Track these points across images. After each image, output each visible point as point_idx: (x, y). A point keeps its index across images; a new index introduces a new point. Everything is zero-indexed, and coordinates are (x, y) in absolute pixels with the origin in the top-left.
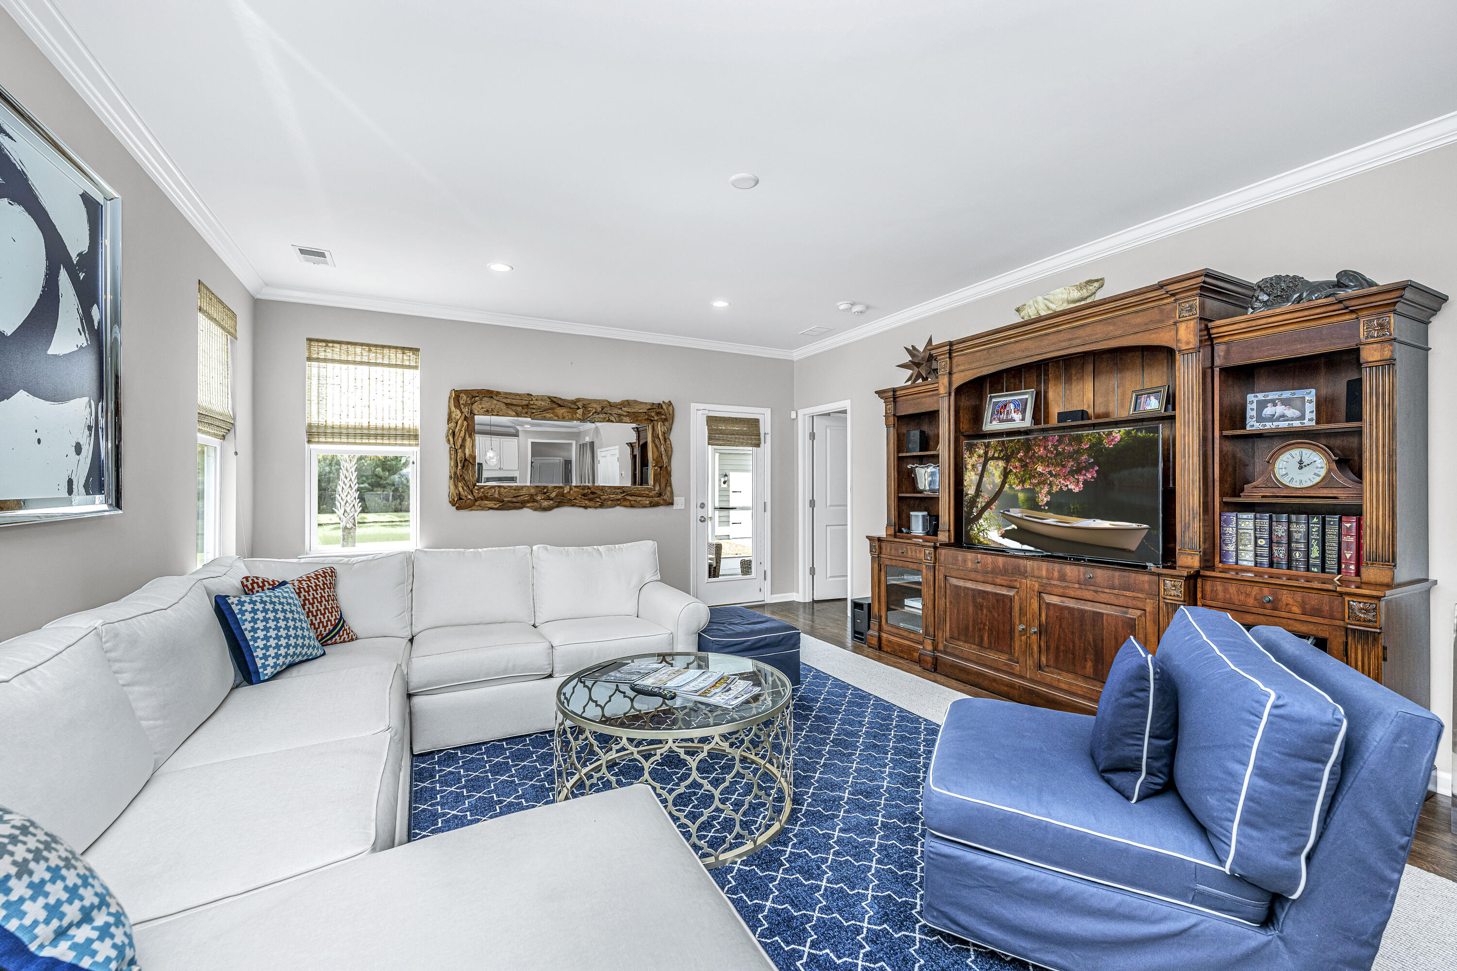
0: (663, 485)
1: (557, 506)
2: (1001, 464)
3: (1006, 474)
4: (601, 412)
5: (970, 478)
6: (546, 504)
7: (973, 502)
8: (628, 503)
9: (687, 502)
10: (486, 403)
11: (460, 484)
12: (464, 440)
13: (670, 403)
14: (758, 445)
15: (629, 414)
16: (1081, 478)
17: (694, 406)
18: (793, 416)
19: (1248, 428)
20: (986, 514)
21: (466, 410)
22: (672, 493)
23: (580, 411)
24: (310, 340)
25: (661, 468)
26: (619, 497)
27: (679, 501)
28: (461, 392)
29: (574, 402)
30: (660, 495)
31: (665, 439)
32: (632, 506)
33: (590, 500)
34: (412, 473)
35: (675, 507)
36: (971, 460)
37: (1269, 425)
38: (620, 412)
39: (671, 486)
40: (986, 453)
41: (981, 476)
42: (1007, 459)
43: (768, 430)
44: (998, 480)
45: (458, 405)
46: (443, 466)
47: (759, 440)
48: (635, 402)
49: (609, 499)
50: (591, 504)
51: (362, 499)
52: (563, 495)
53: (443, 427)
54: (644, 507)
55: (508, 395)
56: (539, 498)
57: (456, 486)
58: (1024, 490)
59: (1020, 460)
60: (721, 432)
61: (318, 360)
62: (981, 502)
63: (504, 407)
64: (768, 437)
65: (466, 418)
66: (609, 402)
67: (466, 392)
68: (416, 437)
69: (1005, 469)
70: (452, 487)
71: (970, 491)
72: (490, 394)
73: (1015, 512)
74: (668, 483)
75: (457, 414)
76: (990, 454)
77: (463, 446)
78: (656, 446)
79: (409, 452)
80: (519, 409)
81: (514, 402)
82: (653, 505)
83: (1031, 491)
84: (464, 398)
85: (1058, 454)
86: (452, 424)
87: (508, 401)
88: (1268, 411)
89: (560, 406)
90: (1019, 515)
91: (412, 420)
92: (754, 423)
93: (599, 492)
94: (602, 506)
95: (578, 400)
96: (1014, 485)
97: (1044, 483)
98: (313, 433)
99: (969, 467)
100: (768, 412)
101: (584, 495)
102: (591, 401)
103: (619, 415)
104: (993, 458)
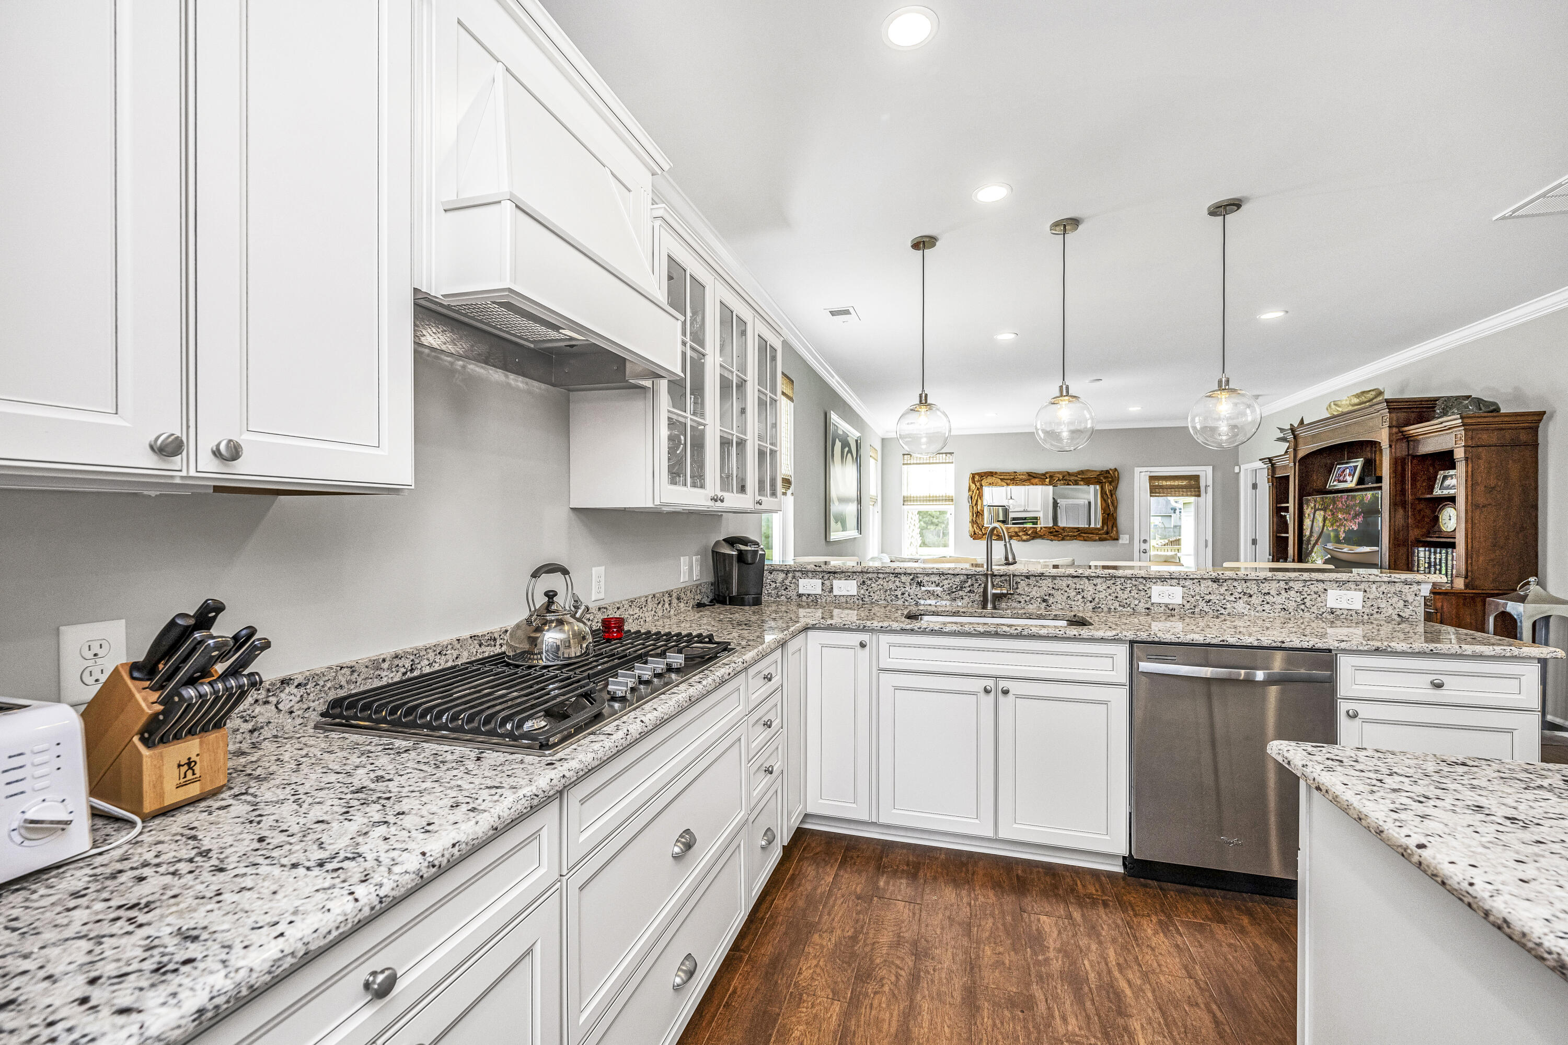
0: (1110, 527)
1: (1033, 539)
2: (1322, 513)
3: (1325, 519)
4: (1062, 480)
5: (1307, 523)
6: (1025, 538)
7: (1309, 541)
8: (1082, 538)
9: (1132, 539)
10: (990, 480)
11: (975, 526)
12: (977, 501)
13: (1116, 470)
14: (1199, 496)
15: (1083, 479)
16: (1357, 521)
17: (1137, 470)
18: (1237, 470)
19: (1434, 493)
20: (1315, 549)
21: (978, 484)
22: (1117, 532)
23: (1047, 480)
24: (904, 455)
25: (1108, 515)
26: (1076, 534)
27: (1124, 539)
28: (976, 474)
29: (1044, 475)
30: (1107, 533)
31: (1112, 496)
32: (1085, 540)
33: (1054, 536)
34: (950, 518)
35: (1120, 541)
36: (1308, 511)
37: (1445, 492)
38: (1076, 478)
39: (1116, 527)
40: (1315, 506)
41: (1313, 522)
42: (1325, 509)
43: (1210, 482)
44: (1321, 525)
45: (974, 482)
46: (967, 516)
47: (1199, 491)
48: (1088, 471)
49: (1068, 536)
50: (1056, 538)
51: (922, 535)
52: (1036, 533)
53: (966, 494)
54: (1095, 541)
55: (1002, 474)
56: (1021, 534)
57: (973, 527)
58: (1333, 530)
59: (1331, 511)
60: (1161, 487)
61: (907, 464)
62: (1313, 540)
63: (1000, 481)
64: (1210, 490)
65: (978, 489)
66: (1068, 473)
67: (978, 474)
68: (952, 500)
69: (1324, 516)
70: (971, 527)
71: (1307, 533)
72: (991, 474)
73: (1330, 546)
74: (1115, 524)
75: (973, 486)
76: (1317, 506)
77: (976, 504)
78: (1105, 500)
79: (950, 508)
80: (1009, 481)
81: (1006, 477)
82: (1101, 540)
83: (1336, 530)
84: (977, 478)
85: (1347, 506)
86: (971, 493)
87: (1002, 477)
88: (1447, 483)
89: (1034, 477)
90: (1331, 548)
91: (951, 492)
92: (1196, 478)
93: (1061, 531)
94: (1063, 539)
95: (1047, 473)
96: (1329, 529)
97: (1341, 525)
98: (906, 500)
99: (1307, 515)
100: (1209, 469)
101: (1051, 533)
102: (1055, 473)
103: (1076, 481)
104: (1319, 509)
